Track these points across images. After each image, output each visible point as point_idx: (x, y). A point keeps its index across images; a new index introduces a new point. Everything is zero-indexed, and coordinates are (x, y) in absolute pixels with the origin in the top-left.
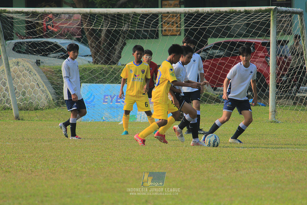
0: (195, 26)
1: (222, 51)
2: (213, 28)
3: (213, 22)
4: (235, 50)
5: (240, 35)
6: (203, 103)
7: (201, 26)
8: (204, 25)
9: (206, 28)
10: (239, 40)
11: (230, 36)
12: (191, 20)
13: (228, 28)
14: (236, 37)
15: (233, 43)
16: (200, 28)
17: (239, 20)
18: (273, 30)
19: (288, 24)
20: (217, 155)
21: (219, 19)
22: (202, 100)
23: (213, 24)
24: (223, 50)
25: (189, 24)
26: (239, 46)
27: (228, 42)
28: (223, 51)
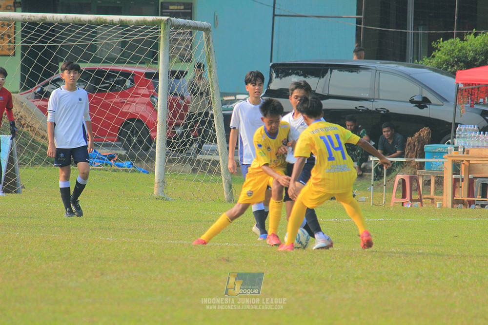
0: (40, 42)
1: (81, 83)
2: (69, 47)
3: (69, 38)
4: (104, 83)
5: (111, 59)
6: (49, 165)
7: (50, 43)
8: (54, 41)
9: (58, 46)
10: (110, 68)
11: (96, 60)
12: (33, 32)
13: (93, 48)
14: (104, 62)
15: (100, 73)
16: (48, 46)
17: (109, 35)
18: (164, 54)
19: (187, 46)
20: (70, 249)
21: (78, 33)
22: (48, 161)
23: (69, 40)
24: (83, 81)
25: (30, 38)
26: (110, 76)
27: (92, 71)
28: (84, 84)
